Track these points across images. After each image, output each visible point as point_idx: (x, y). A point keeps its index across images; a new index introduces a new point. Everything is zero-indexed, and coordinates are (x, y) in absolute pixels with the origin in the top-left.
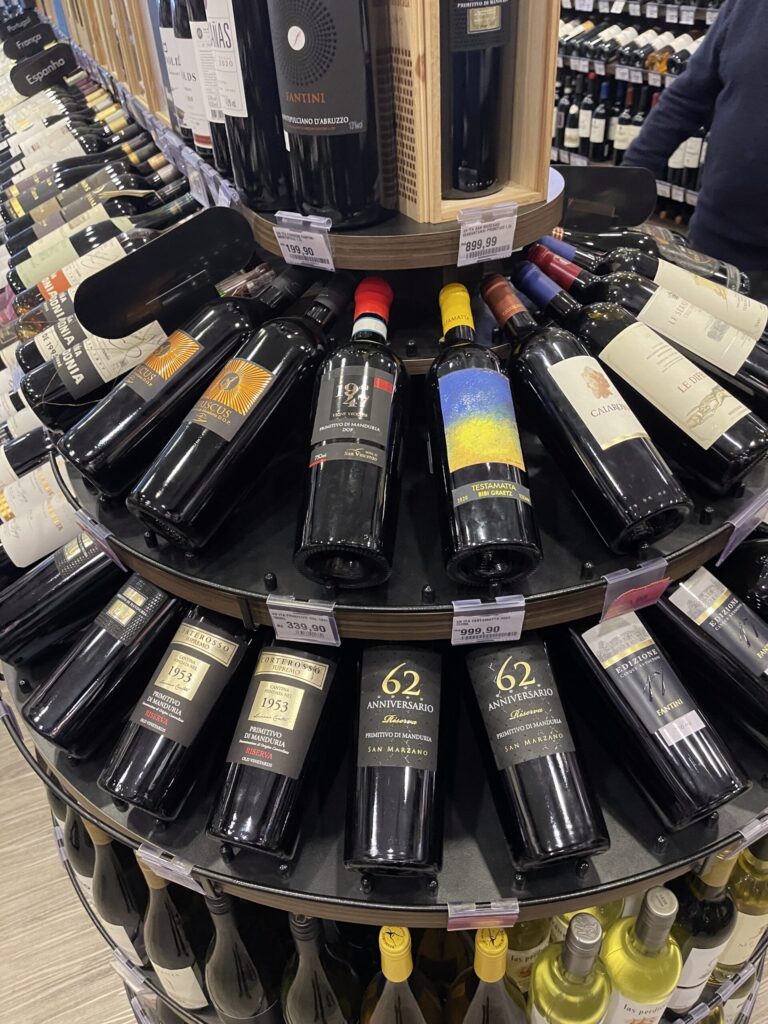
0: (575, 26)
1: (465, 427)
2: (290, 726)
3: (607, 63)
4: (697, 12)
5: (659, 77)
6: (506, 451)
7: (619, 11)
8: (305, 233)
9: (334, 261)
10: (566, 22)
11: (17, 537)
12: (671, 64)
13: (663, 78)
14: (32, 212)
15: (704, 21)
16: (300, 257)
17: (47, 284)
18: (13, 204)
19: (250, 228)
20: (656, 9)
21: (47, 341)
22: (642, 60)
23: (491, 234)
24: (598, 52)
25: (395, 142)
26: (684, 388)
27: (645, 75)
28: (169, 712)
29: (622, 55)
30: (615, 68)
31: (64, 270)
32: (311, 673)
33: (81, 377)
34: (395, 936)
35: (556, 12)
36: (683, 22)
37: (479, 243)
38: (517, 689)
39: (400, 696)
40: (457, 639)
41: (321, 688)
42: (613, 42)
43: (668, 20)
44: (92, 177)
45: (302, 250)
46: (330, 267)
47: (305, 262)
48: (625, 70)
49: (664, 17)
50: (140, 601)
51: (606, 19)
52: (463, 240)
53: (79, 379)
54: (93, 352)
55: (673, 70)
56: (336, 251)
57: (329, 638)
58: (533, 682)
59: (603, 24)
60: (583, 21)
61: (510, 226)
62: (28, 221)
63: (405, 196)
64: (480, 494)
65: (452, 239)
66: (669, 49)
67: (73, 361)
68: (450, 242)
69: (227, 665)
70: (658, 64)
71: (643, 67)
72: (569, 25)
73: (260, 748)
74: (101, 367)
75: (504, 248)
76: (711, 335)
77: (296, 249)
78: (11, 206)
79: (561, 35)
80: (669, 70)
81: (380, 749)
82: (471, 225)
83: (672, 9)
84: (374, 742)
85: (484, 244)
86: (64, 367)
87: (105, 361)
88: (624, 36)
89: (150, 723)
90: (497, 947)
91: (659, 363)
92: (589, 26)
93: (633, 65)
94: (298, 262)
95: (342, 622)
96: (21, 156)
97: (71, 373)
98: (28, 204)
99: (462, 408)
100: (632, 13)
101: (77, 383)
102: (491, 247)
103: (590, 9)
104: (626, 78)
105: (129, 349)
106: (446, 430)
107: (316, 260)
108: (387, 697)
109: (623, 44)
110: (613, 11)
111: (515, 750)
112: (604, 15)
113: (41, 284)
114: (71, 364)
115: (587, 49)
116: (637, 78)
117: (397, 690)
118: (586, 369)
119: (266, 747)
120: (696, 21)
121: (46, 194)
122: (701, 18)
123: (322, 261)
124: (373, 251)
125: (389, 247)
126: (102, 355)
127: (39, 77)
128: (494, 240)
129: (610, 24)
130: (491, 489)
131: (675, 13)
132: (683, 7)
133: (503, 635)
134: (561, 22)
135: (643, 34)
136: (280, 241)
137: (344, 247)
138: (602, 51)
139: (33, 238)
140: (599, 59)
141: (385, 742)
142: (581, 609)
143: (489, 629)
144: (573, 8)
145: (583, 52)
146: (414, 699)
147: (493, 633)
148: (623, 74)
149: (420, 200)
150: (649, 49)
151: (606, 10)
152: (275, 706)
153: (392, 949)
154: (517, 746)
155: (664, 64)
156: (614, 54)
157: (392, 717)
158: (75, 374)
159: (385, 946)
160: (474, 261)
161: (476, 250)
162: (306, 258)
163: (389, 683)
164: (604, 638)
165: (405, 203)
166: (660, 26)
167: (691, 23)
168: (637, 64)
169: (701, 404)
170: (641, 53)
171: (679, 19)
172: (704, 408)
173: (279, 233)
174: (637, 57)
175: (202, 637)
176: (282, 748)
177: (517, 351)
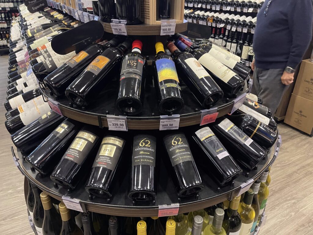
0: (188, 11)
1: (163, 71)
2: (112, 156)
3: (197, 20)
4: (220, 7)
5: (210, 24)
6: (174, 77)
7: (200, 7)
8: (119, 24)
9: (127, 33)
10: (186, 10)
11: (26, 116)
12: (214, 20)
13: (212, 24)
14: (34, 35)
15: (222, 10)
16: (117, 32)
17: (40, 48)
18: (29, 34)
19: (103, 27)
20: (209, 6)
21: (40, 59)
22: (206, 19)
23: (169, 27)
24: (194, 17)
25: (144, 4)
26: (220, 68)
27: (207, 23)
28: (75, 154)
29: (201, 18)
30: (199, 22)
31: (45, 45)
32: (119, 142)
33: (51, 66)
34: (142, 225)
35: (184, 7)
36: (217, 10)
37: (166, 29)
38: (178, 144)
39: (144, 147)
40: (161, 128)
41: (121, 147)
42: (198, 15)
43: (213, 9)
44: (53, 27)
45: (118, 30)
46: (126, 34)
47: (119, 33)
48: (202, 22)
49: (212, 8)
50: (66, 127)
51: (196, 9)
52: (162, 28)
53: (50, 66)
54: (55, 59)
55: (214, 22)
56: (128, 30)
57: (124, 129)
58: (182, 143)
59: (195, 10)
60: (190, 9)
61: (174, 26)
62: (33, 37)
63: (146, 18)
64: (168, 86)
65: (159, 28)
66: (213, 16)
67: (49, 61)
68: (158, 29)
69: (93, 142)
70: (210, 20)
71: (206, 21)
72: (187, 10)
73: (103, 162)
74: (57, 63)
75: (172, 32)
76: (226, 59)
77: (116, 29)
78: (28, 34)
79: (184, 13)
80: (213, 22)
81: (139, 160)
82: (164, 24)
83: (214, 6)
84: (137, 159)
85: (167, 30)
86: (46, 63)
87: (58, 62)
88: (201, 13)
89: (68, 158)
90: (172, 226)
91: (214, 62)
92: (192, 11)
93: (204, 20)
94: (117, 33)
95: (129, 124)
96: (31, 25)
97: (48, 65)
98: (33, 33)
99: (162, 67)
100: (203, 7)
101: (49, 67)
102: (169, 31)
103: (192, 6)
104: (202, 24)
105: (66, 59)
106: (158, 73)
107: (122, 32)
108: (141, 147)
109: (201, 15)
110: (198, 7)
111: (178, 160)
112: (196, 8)
113: (38, 48)
114: (48, 62)
115: (191, 16)
116: (205, 24)
117: (144, 145)
118: (195, 61)
119: (105, 161)
120: (220, 9)
121: (38, 31)
122: (221, 9)
123: (124, 33)
124: (137, 30)
125: (142, 29)
126: (57, 60)
127: (36, 8)
128: (170, 29)
129: (197, 10)
130: (170, 85)
131: (215, 7)
132: (216, 6)
133: (174, 127)
134: (185, 10)
135: (206, 13)
136: (112, 27)
137: (130, 29)
138: (195, 17)
139: (35, 40)
140: (195, 19)
141: (140, 158)
142: (195, 121)
143: (170, 125)
144: (188, 6)
145: (190, 17)
146: (148, 147)
147: (171, 126)
148: (201, 23)
149: (150, 19)
150: (208, 16)
151: (196, 7)
152: (107, 151)
153: (141, 228)
154: (178, 159)
155: (212, 20)
156: (199, 18)
157: (142, 152)
158: (49, 65)
159: (138, 227)
160: (164, 34)
161: (165, 31)
162: (119, 32)
163: (141, 144)
164: (201, 133)
165: (146, 20)
166: (211, 10)
167: (219, 10)
168: (205, 20)
169: (225, 72)
170: (206, 17)
171: (216, 9)
172: (225, 73)
173: (112, 25)
174: (205, 18)
175: (85, 134)
176: (109, 162)
177: (176, 58)
